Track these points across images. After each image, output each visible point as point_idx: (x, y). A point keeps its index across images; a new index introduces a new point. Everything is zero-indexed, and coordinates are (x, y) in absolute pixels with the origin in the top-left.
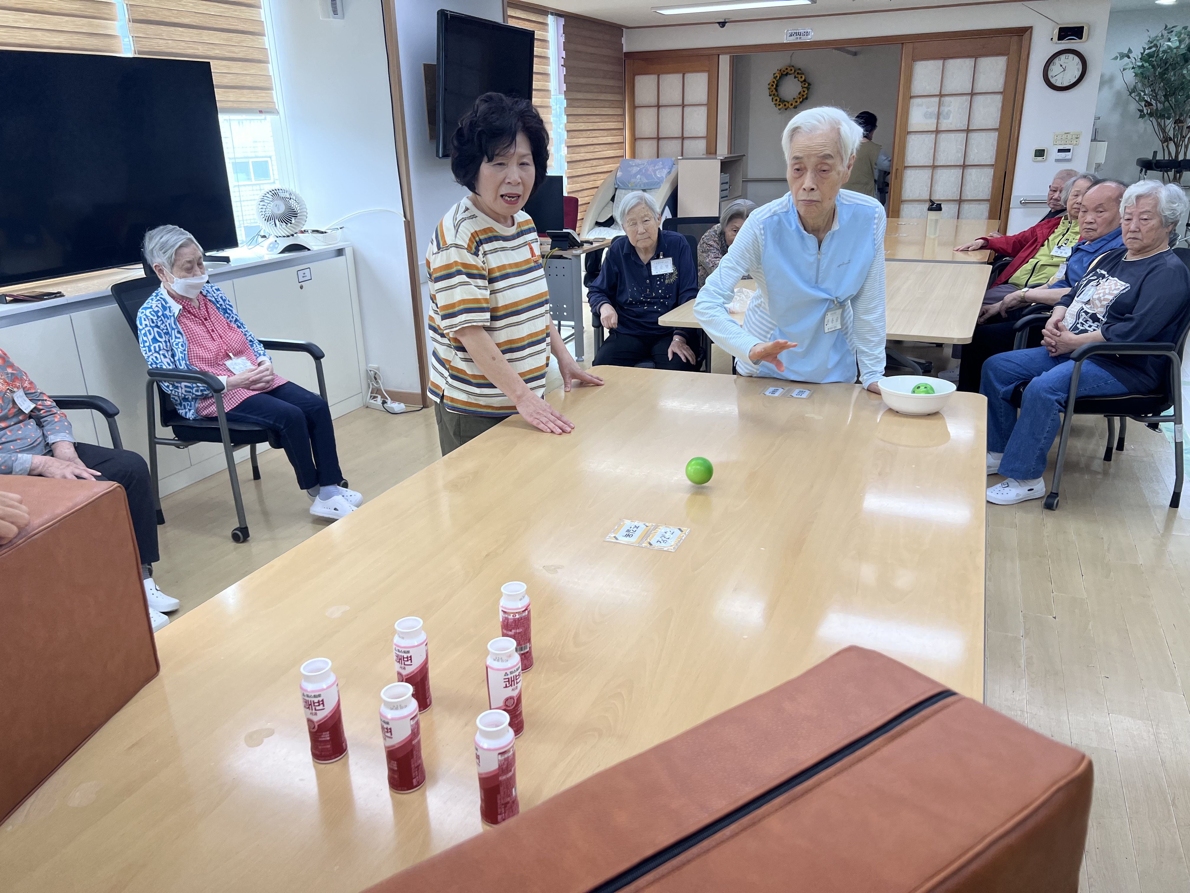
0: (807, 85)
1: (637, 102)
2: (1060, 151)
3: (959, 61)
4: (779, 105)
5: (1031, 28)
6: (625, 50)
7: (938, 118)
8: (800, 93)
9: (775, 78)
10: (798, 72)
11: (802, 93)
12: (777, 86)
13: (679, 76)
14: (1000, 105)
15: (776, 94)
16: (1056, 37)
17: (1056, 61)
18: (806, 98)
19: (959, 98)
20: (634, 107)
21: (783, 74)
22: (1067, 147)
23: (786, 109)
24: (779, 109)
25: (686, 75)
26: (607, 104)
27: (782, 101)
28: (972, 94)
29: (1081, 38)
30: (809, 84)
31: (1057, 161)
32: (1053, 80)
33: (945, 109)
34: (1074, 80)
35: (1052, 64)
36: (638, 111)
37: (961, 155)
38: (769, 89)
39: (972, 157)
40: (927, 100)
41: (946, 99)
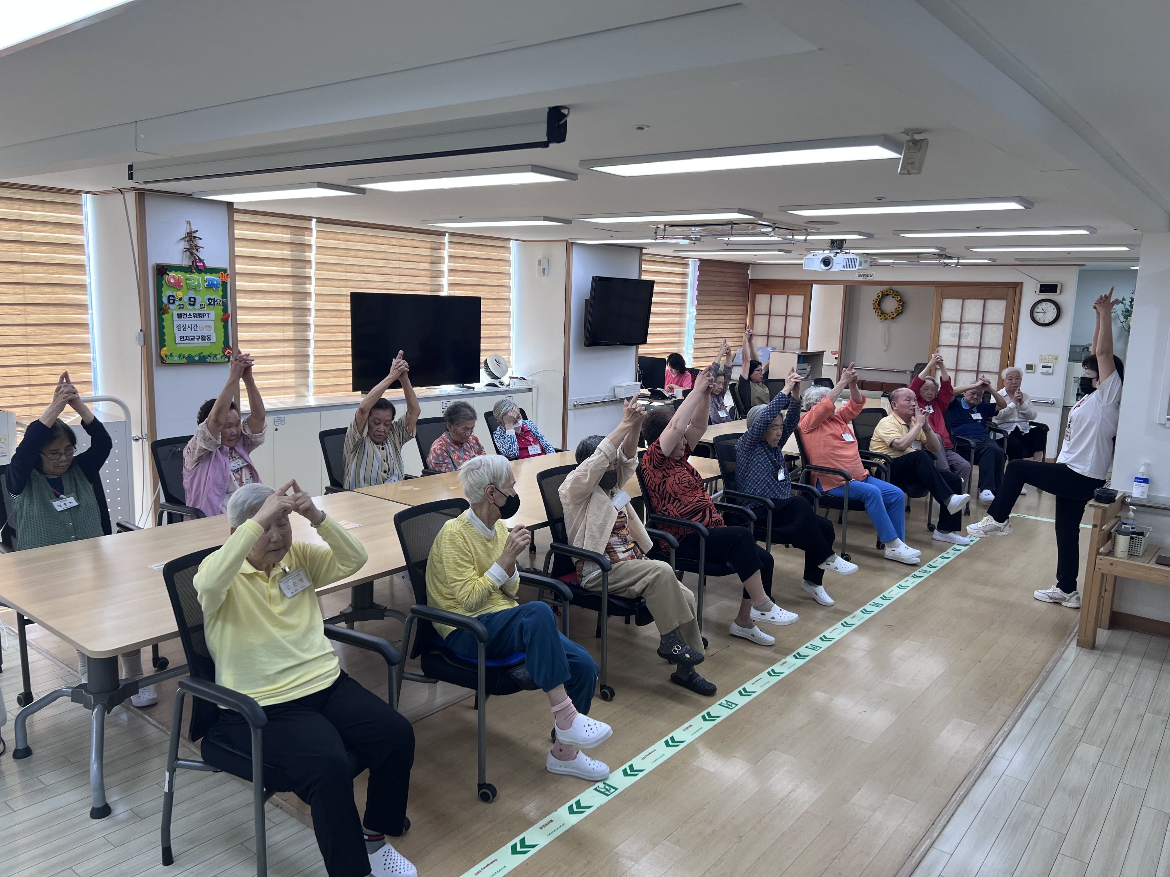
0: (901, 303)
1: (756, 312)
2: (1044, 367)
3: (974, 301)
4: (881, 316)
5: (1022, 283)
6: (749, 278)
7: (959, 338)
8: (896, 309)
9: (879, 297)
10: (896, 294)
11: (898, 309)
12: (879, 302)
13: (785, 297)
14: (1002, 333)
15: (879, 308)
16: (1038, 291)
17: (1039, 306)
18: (901, 313)
19: (974, 325)
20: (753, 314)
21: (884, 295)
22: (1049, 365)
23: (886, 319)
24: (881, 319)
25: (791, 297)
26: (731, 312)
27: (883, 313)
28: (983, 323)
29: (1056, 292)
30: (903, 303)
31: (1043, 373)
32: (1037, 319)
33: (964, 332)
34: (1051, 320)
35: (1036, 308)
36: (756, 317)
37: (976, 364)
38: (873, 304)
39: (984, 366)
40: (952, 325)
41: (965, 325)
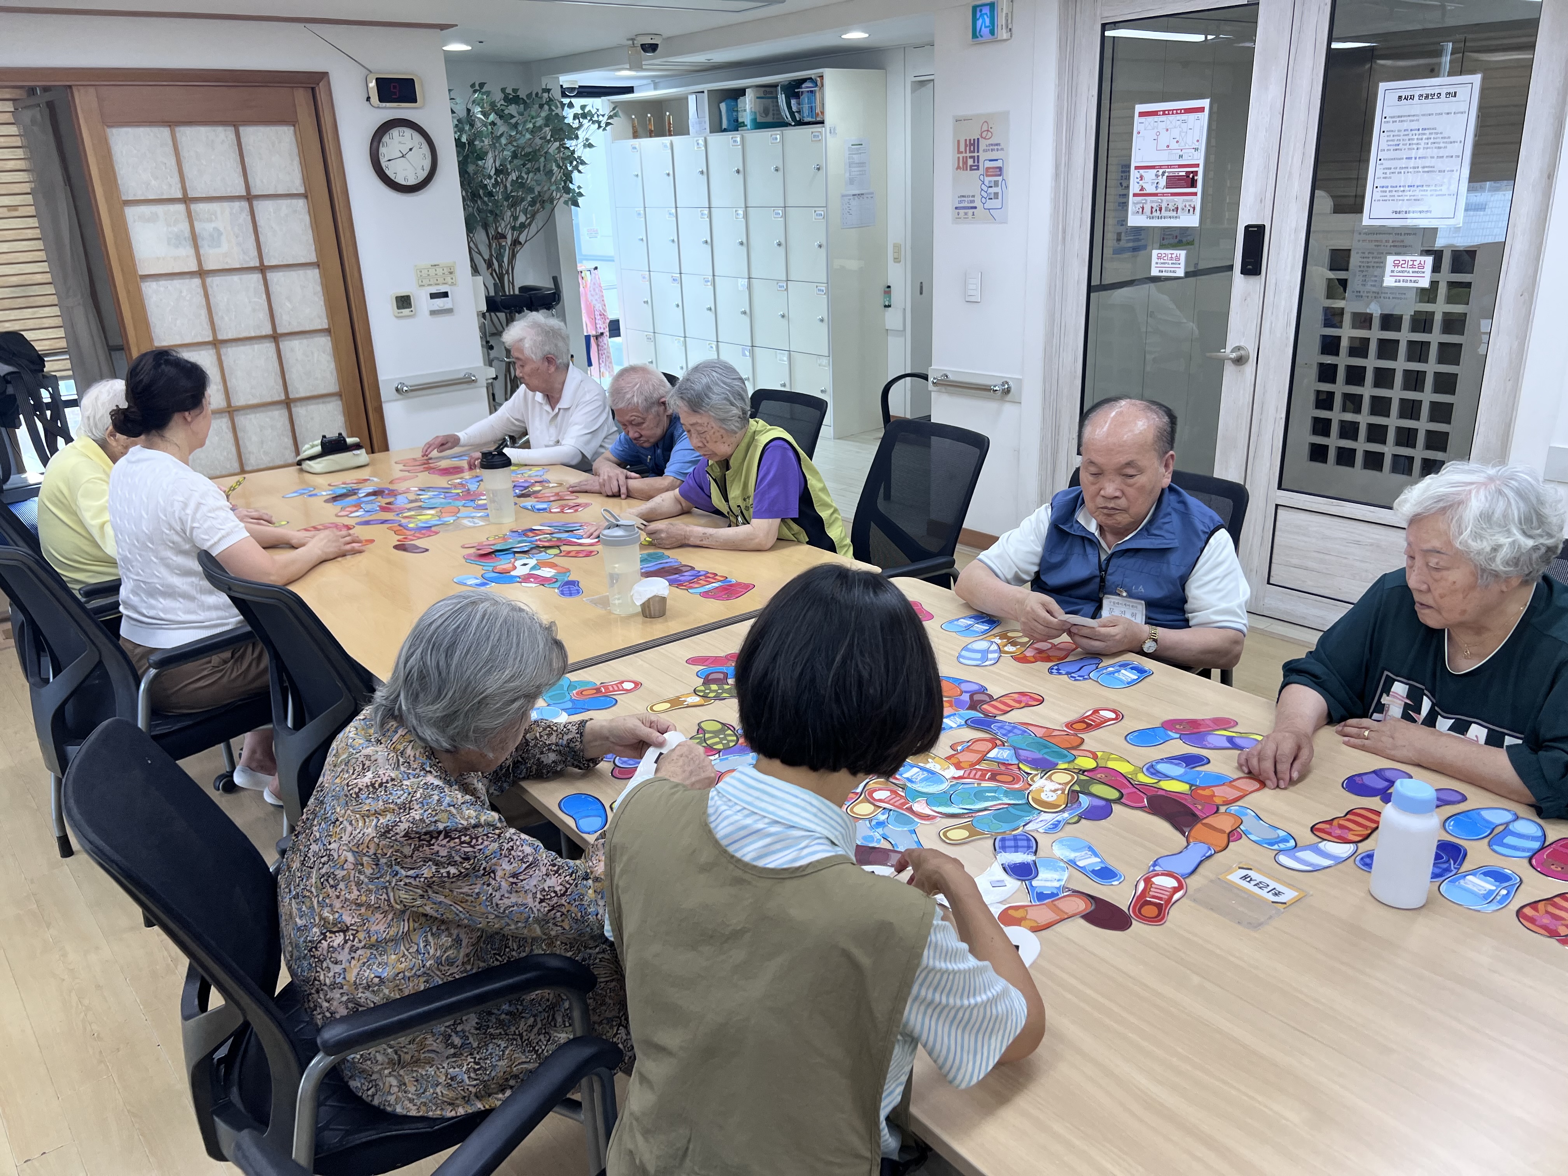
2: (433, 296)
3: (203, 132)
5: (324, 75)
7: (196, 247)
14: (307, 218)
16: (375, 98)
17: (386, 139)
19: (226, 205)
22: (442, 289)
28: (249, 198)
29: (415, 101)
32: (390, 174)
33: (204, 228)
34: (423, 175)
35: (380, 144)
39: (285, 318)
40: (160, 209)
41: (199, 208)
